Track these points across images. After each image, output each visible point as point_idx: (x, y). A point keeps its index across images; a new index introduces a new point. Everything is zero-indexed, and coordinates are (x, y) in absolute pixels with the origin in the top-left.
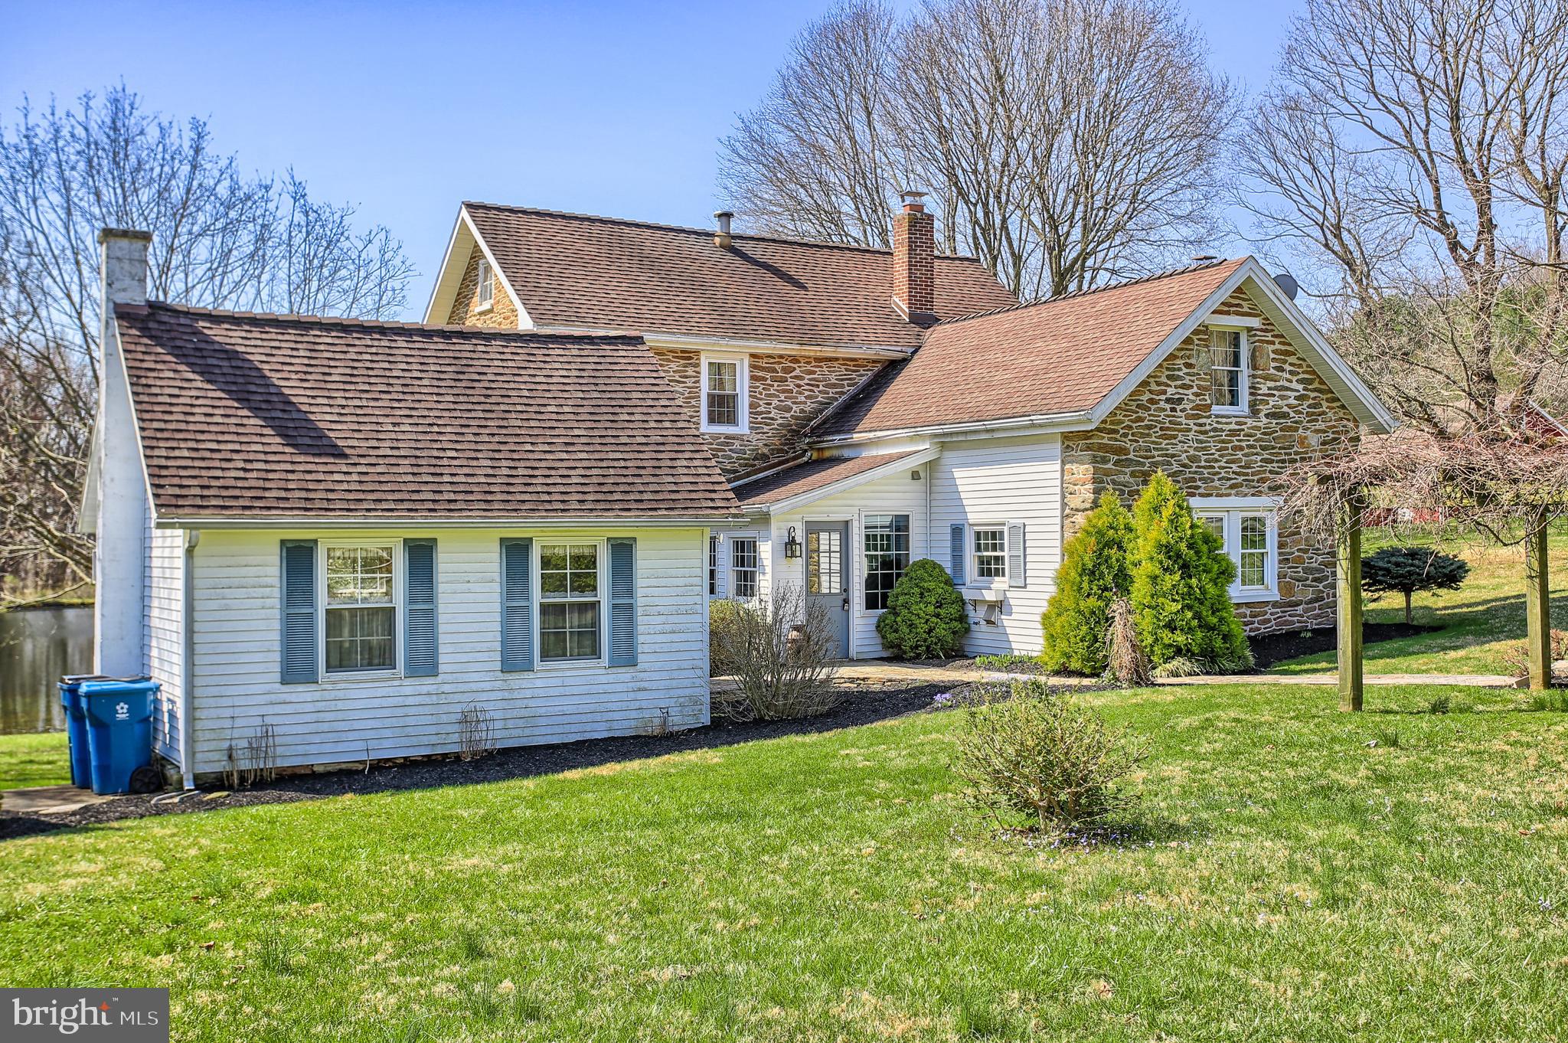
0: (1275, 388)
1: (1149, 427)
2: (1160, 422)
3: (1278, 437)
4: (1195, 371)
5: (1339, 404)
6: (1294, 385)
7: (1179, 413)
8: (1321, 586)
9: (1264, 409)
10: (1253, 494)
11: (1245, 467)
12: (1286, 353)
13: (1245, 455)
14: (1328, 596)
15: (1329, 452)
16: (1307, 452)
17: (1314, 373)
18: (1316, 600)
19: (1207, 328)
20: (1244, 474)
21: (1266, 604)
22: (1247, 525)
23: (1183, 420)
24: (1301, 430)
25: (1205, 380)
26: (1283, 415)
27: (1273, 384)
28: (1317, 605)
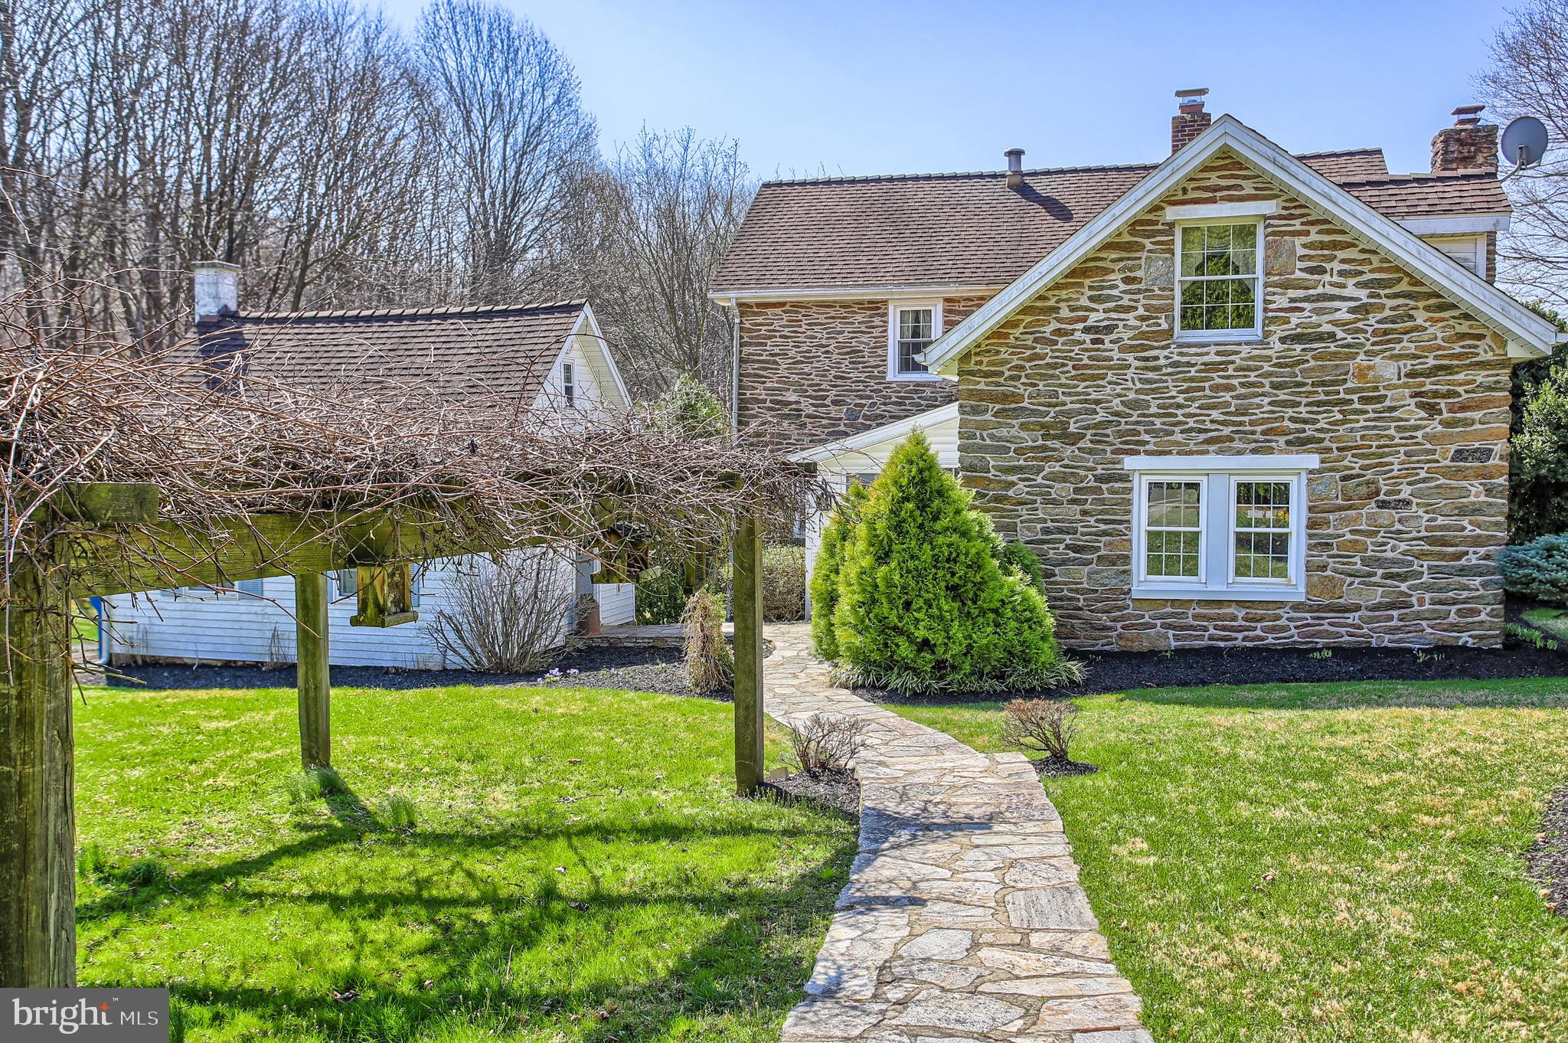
0: (1306, 299)
1: (1054, 366)
2: (1071, 359)
3: (1312, 369)
4: (1142, 286)
5: (1456, 313)
6: (1350, 291)
7: (1108, 345)
8: (1404, 587)
9: (1279, 330)
10: (1254, 451)
11: (1237, 413)
12: (1335, 245)
13: (1237, 397)
14: (1421, 602)
15: (1428, 387)
16: (1376, 389)
17: (1400, 270)
18: (1392, 606)
19: (1171, 225)
20: (1234, 423)
21: (1281, 604)
22: (1247, 494)
23: (1116, 354)
24: (1362, 356)
25: (1160, 297)
26: (1320, 337)
27: (1301, 293)
28: (1395, 613)
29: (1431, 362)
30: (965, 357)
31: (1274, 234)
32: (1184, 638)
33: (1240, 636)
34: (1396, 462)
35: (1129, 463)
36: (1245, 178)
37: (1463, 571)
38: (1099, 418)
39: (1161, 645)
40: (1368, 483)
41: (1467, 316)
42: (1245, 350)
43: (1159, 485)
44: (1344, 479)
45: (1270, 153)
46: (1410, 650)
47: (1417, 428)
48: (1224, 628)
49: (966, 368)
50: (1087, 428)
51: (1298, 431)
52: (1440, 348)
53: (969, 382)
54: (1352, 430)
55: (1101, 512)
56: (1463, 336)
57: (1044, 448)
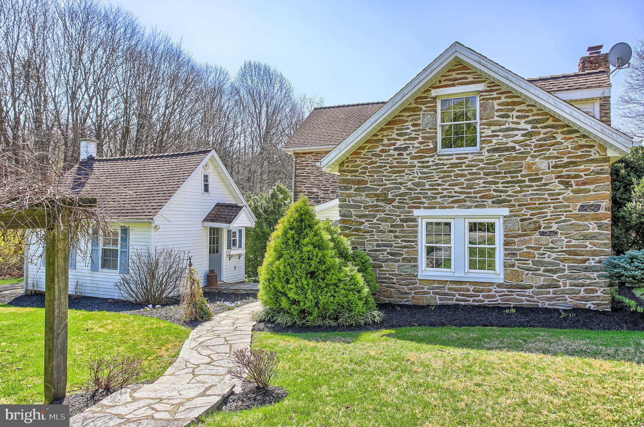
0: (500, 131)
1: (381, 167)
2: (388, 163)
3: (504, 165)
4: (421, 128)
5: (578, 135)
6: (523, 125)
7: (405, 156)
8: (555, 277)
9: (487, 147)
10: (476, 207)
11: (467, 188)
12: (514, 103)
13: (467, 180)
14: (565, 284)
15: (564, 173)
16: (537, 174)
17: (547, 114)
18: (549, 286)
19: (435, 98)
20: (466, 193)
21: (492, 284)
22: (473, 227)
23: (409, 161)
24: (529, 158)
25: (429, 133)
26: (507, 149)
27: (497, 128)
28: (551, 290)
29: (566, 160)
30: (342, 164)
31: (483, 99)
32: (444, 299)
33: (471, 299)
34: (549, 212)
35: (416, 213)
36: (469, 73)
37: (586, 269)
38: (401, 191)
39: (433, 302)
40: (534, 222)
41: (584, 136)
42: (470, 157)
43: (431, 223)
44: (522, 220)
45: (478, 59)
46: (558, 310)
47: (559, 194)
48: (463, 295)
49: (342, 169)
50: (396, 196)
51: (498, 196)
52: (570, 153)
53: (343, 175)
54: (525, 196)
55: (404, 237)
56: (582, 146)
57: (377, 206)
